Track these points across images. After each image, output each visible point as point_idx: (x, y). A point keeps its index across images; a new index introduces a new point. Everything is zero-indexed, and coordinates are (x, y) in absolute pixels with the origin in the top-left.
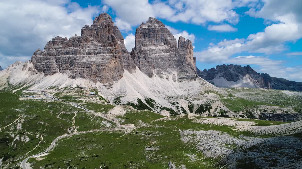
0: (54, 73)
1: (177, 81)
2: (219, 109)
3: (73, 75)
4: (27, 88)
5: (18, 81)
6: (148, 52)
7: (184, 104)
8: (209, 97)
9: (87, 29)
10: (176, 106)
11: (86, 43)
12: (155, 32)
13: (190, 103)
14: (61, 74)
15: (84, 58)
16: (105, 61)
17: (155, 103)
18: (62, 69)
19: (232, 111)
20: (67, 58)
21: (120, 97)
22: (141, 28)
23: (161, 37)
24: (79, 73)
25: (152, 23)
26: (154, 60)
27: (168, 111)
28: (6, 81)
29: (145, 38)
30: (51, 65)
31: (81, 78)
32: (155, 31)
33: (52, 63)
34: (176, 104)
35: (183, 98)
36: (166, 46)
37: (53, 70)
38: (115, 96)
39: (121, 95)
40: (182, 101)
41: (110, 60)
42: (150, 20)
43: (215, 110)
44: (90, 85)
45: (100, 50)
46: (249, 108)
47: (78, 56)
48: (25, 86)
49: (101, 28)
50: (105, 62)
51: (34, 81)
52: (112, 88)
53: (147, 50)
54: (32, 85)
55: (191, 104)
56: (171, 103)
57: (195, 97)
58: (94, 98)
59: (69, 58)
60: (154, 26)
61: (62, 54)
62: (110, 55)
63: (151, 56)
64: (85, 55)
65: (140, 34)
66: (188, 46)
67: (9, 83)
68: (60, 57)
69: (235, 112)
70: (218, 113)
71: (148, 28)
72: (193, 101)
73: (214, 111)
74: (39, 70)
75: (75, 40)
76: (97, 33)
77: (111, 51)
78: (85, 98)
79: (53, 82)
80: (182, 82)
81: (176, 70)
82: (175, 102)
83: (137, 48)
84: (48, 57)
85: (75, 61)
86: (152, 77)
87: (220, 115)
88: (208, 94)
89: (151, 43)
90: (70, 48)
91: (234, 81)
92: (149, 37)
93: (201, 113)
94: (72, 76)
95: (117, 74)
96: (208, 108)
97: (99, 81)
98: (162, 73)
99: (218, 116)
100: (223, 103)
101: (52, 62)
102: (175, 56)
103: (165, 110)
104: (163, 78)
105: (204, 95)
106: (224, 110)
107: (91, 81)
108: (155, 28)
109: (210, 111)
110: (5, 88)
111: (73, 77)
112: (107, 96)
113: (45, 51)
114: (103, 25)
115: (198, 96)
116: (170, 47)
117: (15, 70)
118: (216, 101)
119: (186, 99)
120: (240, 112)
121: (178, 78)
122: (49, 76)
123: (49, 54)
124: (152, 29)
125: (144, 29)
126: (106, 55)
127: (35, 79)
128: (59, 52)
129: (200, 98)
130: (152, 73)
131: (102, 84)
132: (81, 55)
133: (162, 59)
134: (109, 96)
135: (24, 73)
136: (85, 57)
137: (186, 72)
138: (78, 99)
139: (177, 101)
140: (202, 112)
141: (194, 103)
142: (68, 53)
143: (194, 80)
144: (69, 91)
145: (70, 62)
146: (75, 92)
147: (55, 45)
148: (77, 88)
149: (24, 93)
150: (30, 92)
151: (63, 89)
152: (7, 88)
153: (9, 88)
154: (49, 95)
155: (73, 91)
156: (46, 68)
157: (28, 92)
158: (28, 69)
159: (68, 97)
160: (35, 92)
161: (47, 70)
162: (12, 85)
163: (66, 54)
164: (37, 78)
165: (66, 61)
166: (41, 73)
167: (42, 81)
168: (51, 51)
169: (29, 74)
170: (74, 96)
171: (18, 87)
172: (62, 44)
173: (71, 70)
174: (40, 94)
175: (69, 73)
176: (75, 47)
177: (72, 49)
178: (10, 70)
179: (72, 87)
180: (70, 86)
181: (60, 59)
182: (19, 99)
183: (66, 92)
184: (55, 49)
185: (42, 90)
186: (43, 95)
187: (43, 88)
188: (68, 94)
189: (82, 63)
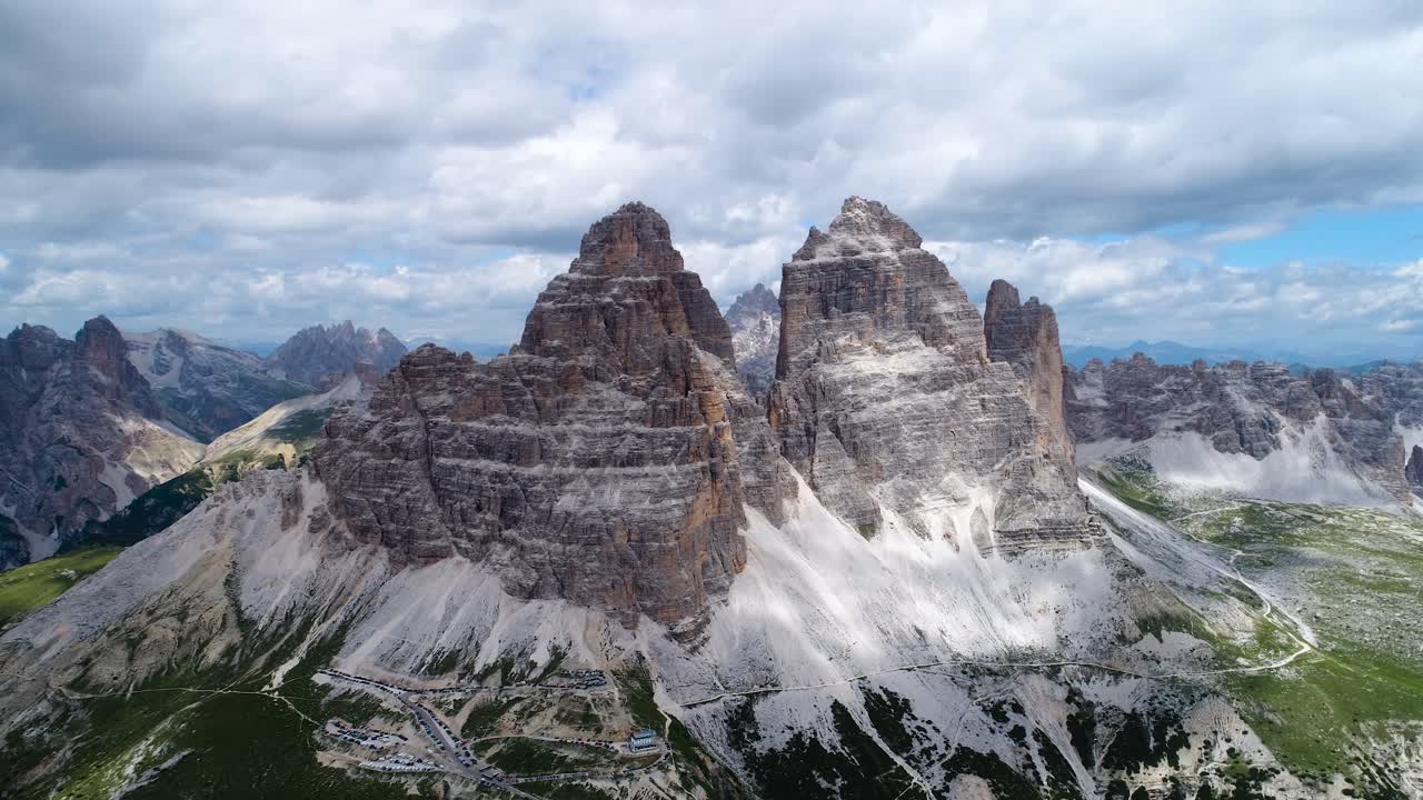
0: (434, 556)
1: (995, 551)
2: (1225, 746)
3: (524, 582)
4: (325, 652)
5: (278, 600)
6: (849, 391)
7: (1046, 712)
8: (1164, 664)
9: (562, 310)
10: (1010, 727)
11: (567, 396)
12: (877, 282)
13: (1077, 698)
14: (467, 564)
15: (568, 487)
16: (669, 510)
17: (914, 724)
18: (471, 538)
19: (1291, 773)
20: (486, 478)
21: (752, 698)
22: (809, 262)
23: (907, 304)
24: (555, 574)
25: (859, 230)
26: (878, 435)
27: (979, 780)
28: (226, 601)
29: (826, 314)
30: (415, 516)
31: (564, 597)
32: (875, 275)
33: (420, 505)
34: (1010, 714)
35: (1036, 670)
36: (930, 352)
37: (429, 538)
38: (727, 697)
39: (756, 689)
40: (1034, 690)
41: (689, 499)
42: (850, 214)
43: (1206, 754)
44: (611, 643)
45: (638, 441)
46: (1371, 740)
47: (538, 470)
48: (318, 631)
49: (629, 301)
50: (669, 515)
51: (350, 601)
52: (706, 639)
53: (845, 383)
54: (344, 628)
55: (1078, 704)
56: (984, 710)
57: (1093, 660)
58: (658, 776)
59: (494, 483)
60: (869, 250)
61: (457, 453)
62: (687, 473)
63: (864, 416)
64: (572, 469)
65: (807, 297)
66: (1037, 332)
67: (239, 612)
68: (453, 467)
69: (1309, 780)
70: (1219, 773)
71: (841, 265)
72: (1088, 682)
73: (1201, 761)
74: (363, 532)
75: (513, 380)
76: (611, 325)
77: (692, 449)
78: (616, 778)
79: (439, 618)
80: (1020, 557)
81: (987, 478)
82: (1005, 702)
83: (792, 366)
84: (394, 465)
85: (528, 501)
86: (873, 532)
87: (1234, 787)
88: (1158, 636)
89: (860, 338)
90: (493, 422)
91: (1252, 455)
92: (849, 310)
93: (1137, 772)
94: (520, 585)
95: (724, 554)
96: (1167, 738)
97: (645, 610)
98: (919, 505)
99: (1220, 793)
100: (1241, 706)
101: (418, 495)
102: (979, 407)
103: (968, 773)
104: (929, 536)
105: (1140, 643)
106: (1249, 762)
107: (610, 615)
108: (877, 261)
109: (1181, 762)
110: (230, 651)
111: (530, 594)
112: (694, 705)
113: (375, 419)
114: (637, 284)
115: (1110, 650)
116: (951, 360)
117: (251, 523)
118: (1205, 695)
119: (1053, 673)
120: (1332, 783)
121: (999, 532)
122: (412, 570)
123: (396, 448)
124: (863, 265)
125: (823, 267)
126: (672, 474)
127: (353, 588)
128: (444, 436)
129: (1118, 666)
130: (876, 511)
131: (664, 630)
132: (551, 465)
133: (917, 430)
134: (705, 703)
135: (295, 544)
136: (571, 478)
137: (1038, 499)
138: (584, 778)
139: (1012, 691)
140: (1142, 765)
141: (1095, 700)
142: (485, 450)
143: (1079, 544)
144: (528, 701)
145: (503, 504)
146: (557, 717)
147: (420, 392)
148: (556, 671)
149: (324, 701)
150: (347, 694)
151: (494, 680)
152: (238, 653)
153: (247, 652)
154: (443, 732)
155: (544, 705)
156: (392, 527)
157: (340, 687)
158: (309, 520)
159: (535, 756)
160: (371, 690)
161: (398, 538)
162: (257, 630)
163: (480, 451)
164: (357, 581)
165: (485, 493)
166: (369, 547)
167: (382, 603)
168: (406, 429)
169: (315, 547)
170: (562, 750)
171: (286, 642)
172: (450, 388)
173: (514, 548)
174: (399, 715)
175: (507, 565)
176: (518, 415)
177: (506, 426)
178: (228, 521)
179: (533, 665)
180: (520, 655)
181: (454, 479)
182: (321, 764)
183: (517, 707)
184: (423, 413)
185: (399, 676)
186: (413, 723)
187: (401, 662)
188: (527, 723)
189: (561, 521)
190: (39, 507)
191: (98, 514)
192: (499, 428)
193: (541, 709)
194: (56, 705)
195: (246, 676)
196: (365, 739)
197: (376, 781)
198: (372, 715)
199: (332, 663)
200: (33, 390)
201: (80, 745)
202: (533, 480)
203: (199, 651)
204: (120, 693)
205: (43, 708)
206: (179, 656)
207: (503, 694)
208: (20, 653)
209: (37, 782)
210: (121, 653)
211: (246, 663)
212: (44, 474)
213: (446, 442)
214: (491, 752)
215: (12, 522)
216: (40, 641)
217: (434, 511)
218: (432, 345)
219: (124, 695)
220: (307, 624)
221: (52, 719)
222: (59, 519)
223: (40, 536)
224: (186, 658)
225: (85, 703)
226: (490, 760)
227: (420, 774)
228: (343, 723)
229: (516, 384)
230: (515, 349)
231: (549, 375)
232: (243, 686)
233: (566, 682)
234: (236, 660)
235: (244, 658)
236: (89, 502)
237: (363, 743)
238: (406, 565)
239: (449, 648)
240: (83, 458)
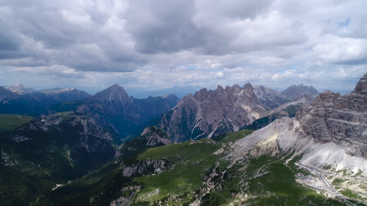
0: (326, 141)
4: (298, 158)
5: (287, 146)
14: (335, 145)
18: (336, 139)
20: (342, 124)
24: (361, 151)
28: (276, 144)
30: (321, 131)
31: (363, 157)
33: (323, 129)
37: (325, 137)
47: (357, 123)
48: (296, 154)
51: (304, 149)
54: (302, 154)
59: (344, 126)
61: (334, 117)
67: (279, 147)
68: (332, 121)
74: (308, 134)
75: (351, 100)
79: (327, 156)
84: (317, 119)
85: (354, 131)
90: (345, 111)
94: (350, 152)
101: (322, 127)
110: (277, 154)
111: (353, 155)
113: (312, 108)
117: (282, 128)
122: (320, 144)
123: (318, 115)
127: (305, 146)
132: (362, 123)
142: (342, 117)
144: (351, 181)
145: (346, 131)
146: (359, 186)
147: (324, 102)
148: (360, 175)
149: (297, 169)
150: (303, 169)
151: (341, 174)
152: (279, 155)
153: (280, 155)
154: (327, 182)
155: (356, 183)
156: (315, 133)
157: (301, 167)
158: (295, 129)
159: (352, 194)
160: (308, 169)
161: (317, 136)
162: (283, 151)
163: (340, 118)
164: (306, 144)
165: (341, 128)
166: (309, 137)
167: (312, 151)
168: (320, 110)
169: (296, 136)
170: (360, 194)
171: (289, 155)
172: (333, 101)
173: (349, 143)
174: (316, 176)
175: (346, 147)
176: (352, 109)
177: (348, 112)
178: (277, 127)
179: (353, 172)
180: (349, 169)
181: (333, 124)
182: (296, 182)
183: (348, 181)
184: (325, 107)
185: (315, 167)
186: (319, 178)
187: (316, 164)
188: (350, 186)
189: (364, 138)
190: (236, 121)
191: (246, 123)
192: (346, 112)
193: (354, 183)
194: (244, 158)
195: (280, 160)
196: (307, 179)
197: (309, 188)
198: (309, 174)
199: (299, 161)
200: (236, 97)
201: (248, 166)
202: (356, 126)
203: (270, 153)
204: (255, 158)
205: (242, 158)
206: (266, 153)
207: (344, 177)
208: (238, 147)
209: (241, 171)
210: (256, 150)
211: (280, 157)
212: (237, 114)
213: (331, 114)
214: (340, 190)
215: (231, 123)
216: (241, 145)
217: (327, 131)
218: (328, 91)
219: (256, 159)
220: (294, 152)
221: (243, 160)
222: (239, 124)
223: (236, 127)
224: (268, 154)
225: (249, 159)
226: (339, 192)
227: (321, 190)
228: (302, 174)
229: (352, 101)
230: (353, 92)
231: (363, 99)
232: (279, 162)
233: (363, 178)
234: (278, 156)
235: (280, 156)
236: (245, 121)
237: (306, 180)
238: (318, 143)
239: (329, 164)
240: (244, 112)
